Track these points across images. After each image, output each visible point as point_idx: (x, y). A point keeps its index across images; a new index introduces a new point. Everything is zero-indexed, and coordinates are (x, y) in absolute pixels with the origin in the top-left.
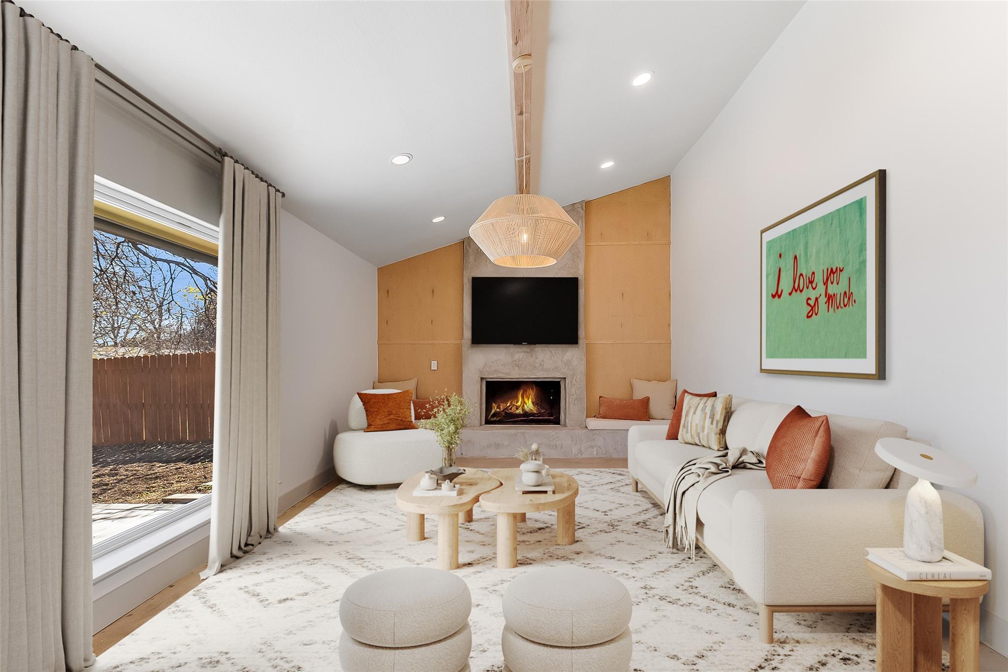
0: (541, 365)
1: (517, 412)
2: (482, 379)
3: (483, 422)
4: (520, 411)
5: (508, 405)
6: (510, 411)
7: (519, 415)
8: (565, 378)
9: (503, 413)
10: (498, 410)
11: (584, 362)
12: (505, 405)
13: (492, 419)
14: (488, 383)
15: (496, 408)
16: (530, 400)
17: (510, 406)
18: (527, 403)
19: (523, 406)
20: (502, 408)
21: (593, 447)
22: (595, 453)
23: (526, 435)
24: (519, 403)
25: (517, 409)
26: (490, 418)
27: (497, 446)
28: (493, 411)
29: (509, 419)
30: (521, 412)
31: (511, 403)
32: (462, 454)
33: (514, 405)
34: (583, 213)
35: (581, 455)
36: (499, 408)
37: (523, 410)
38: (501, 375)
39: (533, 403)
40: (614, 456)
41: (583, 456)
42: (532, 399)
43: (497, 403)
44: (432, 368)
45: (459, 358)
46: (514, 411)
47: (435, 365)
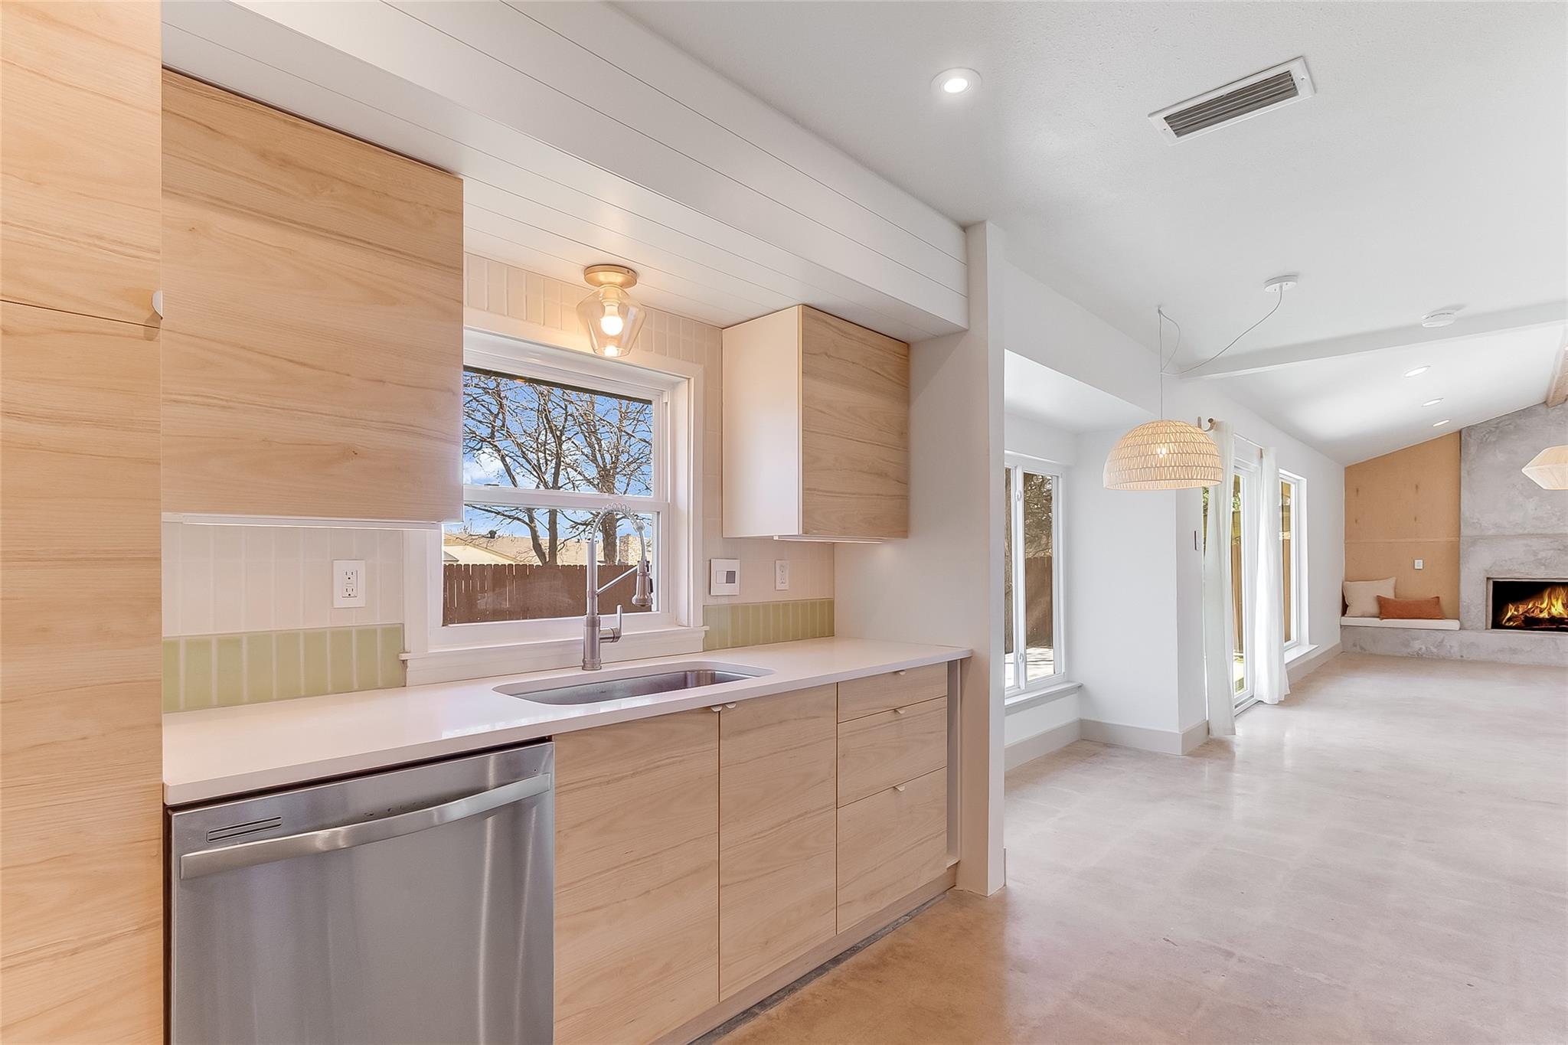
1: (1541, 616)
2: (1488, 578)
3: (1490, 626)
4: (1545, 615)
5: (1530, 607)
6: (1532, 615)
7: (1543, 620)
9: (1522, 617)
10: (1516, 613)
12: (1526, 606)
13: (1507, 624)
14: (1495, 583)
15: (1513, 610)
16: (1560, 601)
17: (1531, 608)
18: (1556, 606)
19: (1550, 609)
20: (1521, 610)
23: (1558, 641)
24: (1544, 606)
25: (1541, 611)
26: (1506, 622)
27: (1514, 651)
28: (1509, 614)
29: (1531, 623)
30: (1547, 616)
31: (1534, 604)
32: (1462, 656)
33: (1537, 607)
36: (1518, 611)
37: (1549, 613)
38: (1517, 575)
39: (1563, 605)
42: (1563, 600)
43: (1511, 606)
44: (1416, 568)
45: (1455, 557)
46: (1536, 614)
47: (1419, 564)
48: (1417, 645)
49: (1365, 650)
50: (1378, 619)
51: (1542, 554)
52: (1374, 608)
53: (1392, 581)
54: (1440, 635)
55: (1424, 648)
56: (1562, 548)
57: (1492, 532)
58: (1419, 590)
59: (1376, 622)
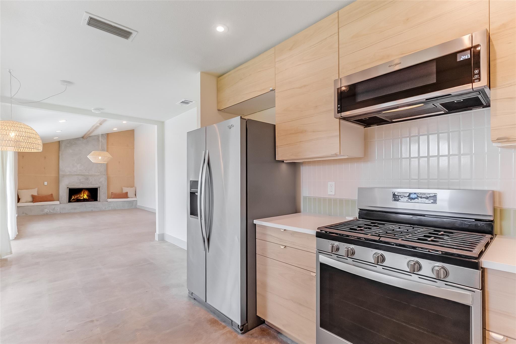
0: (91, 183)
1: (81, 198)
2: (67, 188)
3: (68, 202)
4: (82, 198)
6: (79, 198)
7: (82, 200)
8: (100, 187)
9: (76, 199)
10: (74, 198)
11: (106, 182)
13: (72, 201)
14: (69, 189)
18: (85, 196)
19: (83, 197)
20: (76, 197)
21: (110, 207)
22: (110, 209)
23: (86, 205)
24: (82, 196)
25: (81, 197)
27: (75, 209)
28: (72, 198)
29: (78, 200)
31: (79, 196)
32: (60, 212)
34: (106, 137)
35: (106, 209)
37: (83, 198)
38: (76, 187)
39: (87, 195)
40: (116, 209)
41: (106, 210)
42: (87, 194)
43: (73, 196)
44: (45, 184)
45: (58, 181)
46: (80, 198)
47: (46, 183)
48: (46, 210)
49: (27, 215)
50: (32, 203)
51: (82, 180)
52: (30, 199)
53: (36, 189)
54: (53, 207)
55: (49, 211)
56: (86, 178)
57: (68, 173)
58: (45, 192)
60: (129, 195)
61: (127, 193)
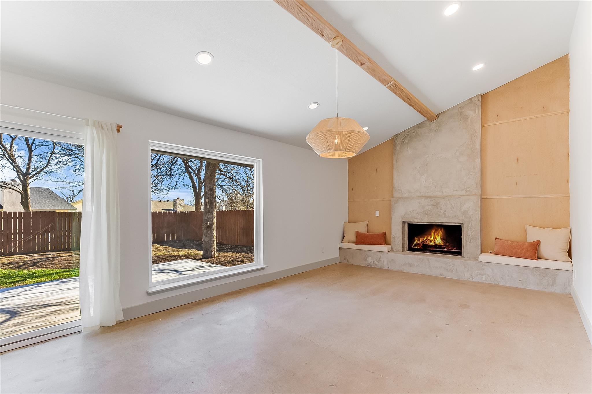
0: (444, 213)
1: (431, 244)
2: (404, 222)
3: (406, 249)
4: (432, 243)
5: (425, 239)
6: (426, 243)
7: (431, 246)
8: (463, 223)
9: (421, 244)
10: (418, 242)
11: (479, 212)
12: (423, 239)
13: (414, 249)
14: (409, 225)
15: (417, 241)
16: (439, 237)
17: (426, 240)
18: (437, 239)
19: (435, 240)
20: (421, 241)
21: (482, 275)
22: (484, 279)
24: (432, 238)
25: (431, 242)
26: (414, 247)
28: (415, 243)
29: (425, 248)
30: (433, 244)
31: (427, 238)
32: (388, 267)
33: (429, 239)
34: (479, 103)
35: (473, 279)
36: (419, 241)
37: (434, 243)
38: (415, 220)
39: (441, 239)
40: (502, 283)
41: (474, 280)
42: (441, 236)
43: (416, 238)
44: (376, 215)
45: (390, 211)
46: (428, 243)
47: (377, 213)
48: (370, 260)
50: (354, 244)
51: (426, 208)
52: (353, 238)
53: (365, 224)
54: (379, 255)
55: (373, 262)
56: (435, 204)
57: (406, 195)
58: (378, 229)
59: (352, 246)
60: (544, 250)
61: (537, 245)
